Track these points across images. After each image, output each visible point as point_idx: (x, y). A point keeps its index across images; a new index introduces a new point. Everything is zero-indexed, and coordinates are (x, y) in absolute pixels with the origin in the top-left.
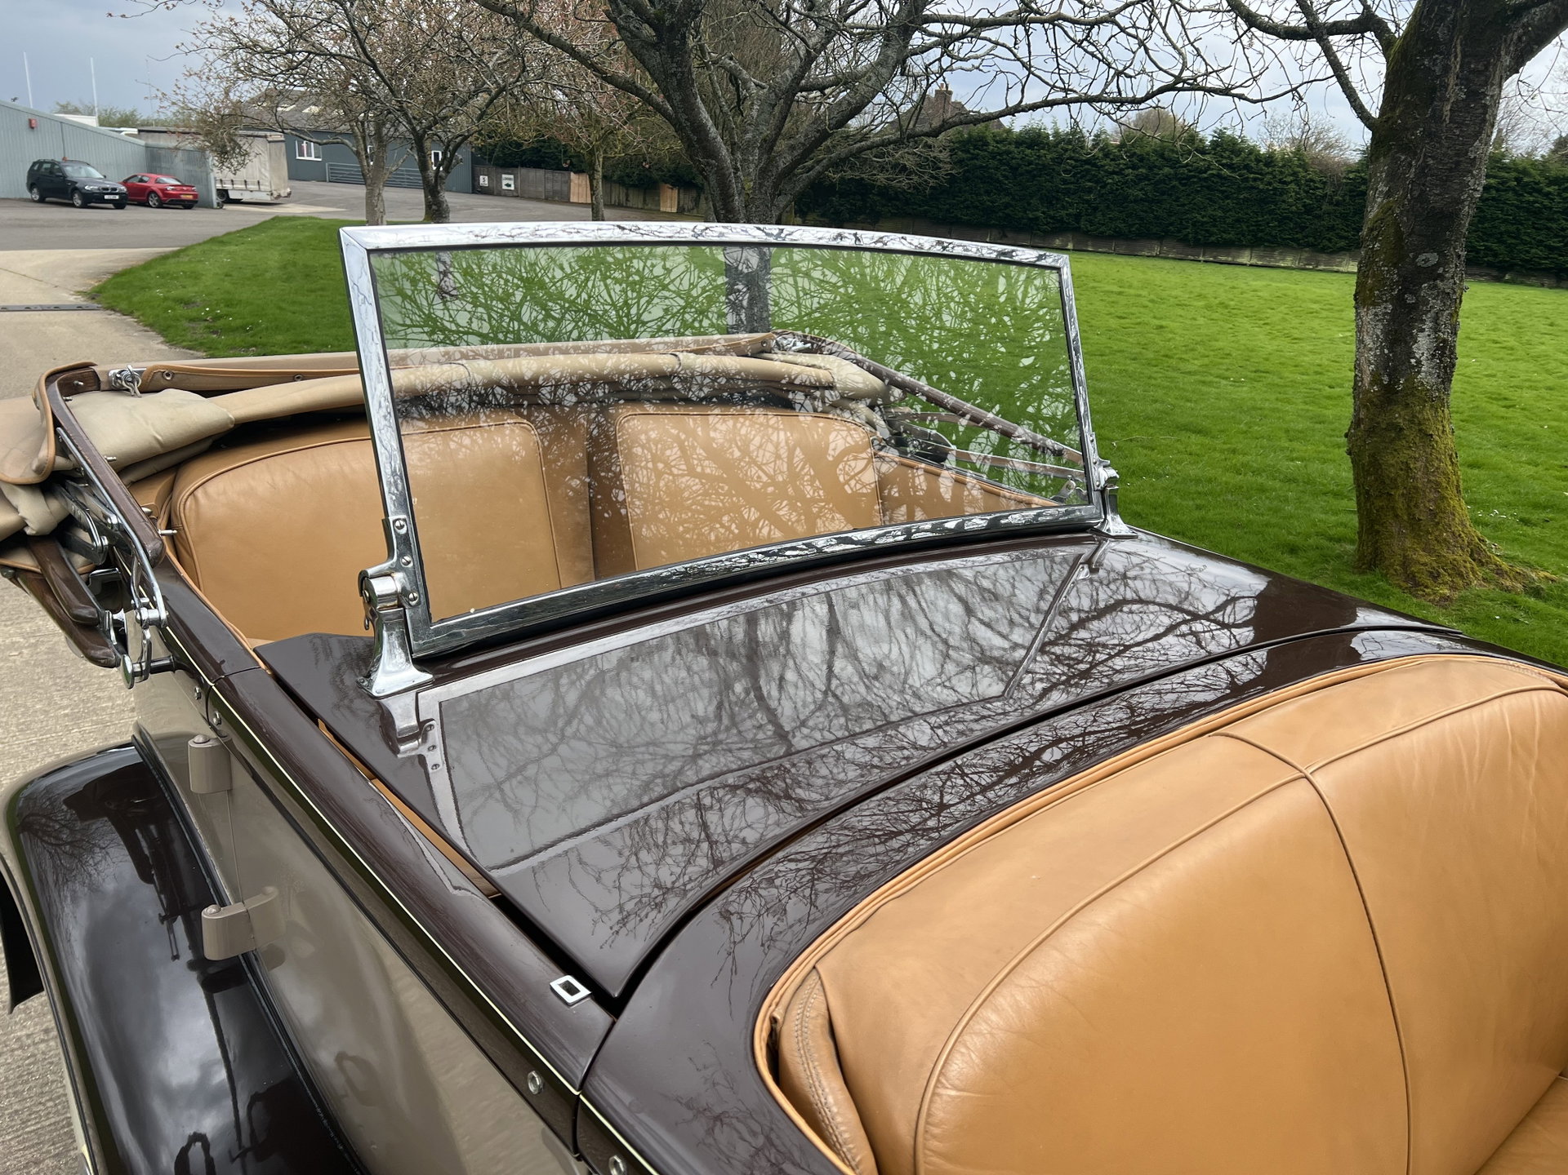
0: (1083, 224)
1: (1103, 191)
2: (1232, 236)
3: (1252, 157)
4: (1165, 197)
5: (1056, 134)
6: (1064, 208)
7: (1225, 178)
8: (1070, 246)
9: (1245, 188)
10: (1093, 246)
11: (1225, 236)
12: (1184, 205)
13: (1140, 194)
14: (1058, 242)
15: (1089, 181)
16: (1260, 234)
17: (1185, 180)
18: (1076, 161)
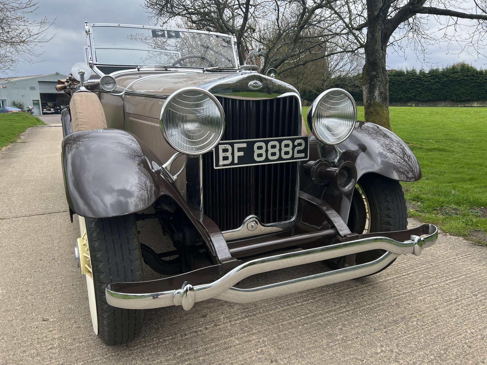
0: (417, 98)
1: (424, 87)
2: (469, 98)
3: (475, 72)
4: (445, 87)
5: (407, 71)
6: (410, 94)
7: (466, 80)
8: (414, 105)
9: (473, 82)
10: (421, 105)
11: (467, 98)
12: (452, 89)
13: (436, 87)
14: (409, 104)
15: (418, 85)
16: (479, 97)
17: (452, 82)
18: (414, 79)
